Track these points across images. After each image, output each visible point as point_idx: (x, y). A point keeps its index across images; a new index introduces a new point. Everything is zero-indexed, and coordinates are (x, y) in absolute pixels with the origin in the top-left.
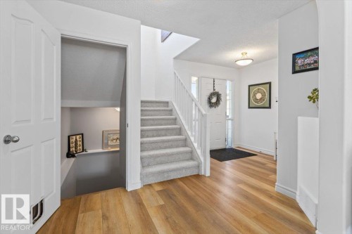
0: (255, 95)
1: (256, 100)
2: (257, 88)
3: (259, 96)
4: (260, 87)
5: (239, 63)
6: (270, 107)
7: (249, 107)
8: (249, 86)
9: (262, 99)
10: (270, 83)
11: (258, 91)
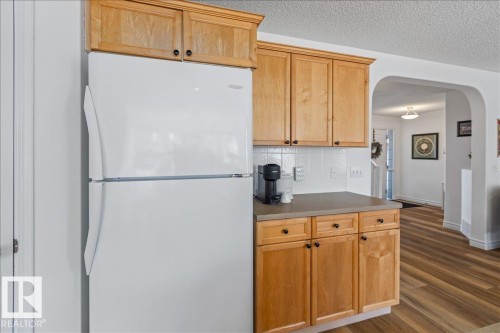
0: (419, 145)
1: (421, 150)
2: (421, 139)
3: (424, 147)
4: (427, 138)
5: (405, 117)
6: (437, 158)
7: (413, 158)
8: (413, 136)
9: (427, 150)
10: (437, 134)
11: (424, 142)
